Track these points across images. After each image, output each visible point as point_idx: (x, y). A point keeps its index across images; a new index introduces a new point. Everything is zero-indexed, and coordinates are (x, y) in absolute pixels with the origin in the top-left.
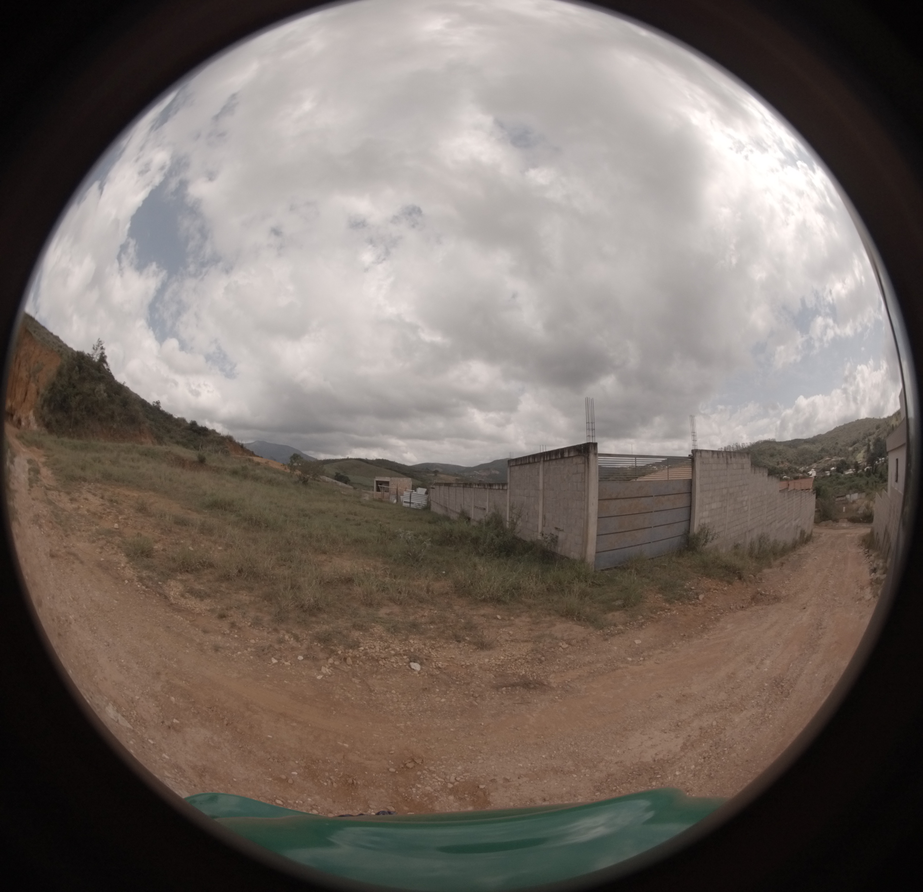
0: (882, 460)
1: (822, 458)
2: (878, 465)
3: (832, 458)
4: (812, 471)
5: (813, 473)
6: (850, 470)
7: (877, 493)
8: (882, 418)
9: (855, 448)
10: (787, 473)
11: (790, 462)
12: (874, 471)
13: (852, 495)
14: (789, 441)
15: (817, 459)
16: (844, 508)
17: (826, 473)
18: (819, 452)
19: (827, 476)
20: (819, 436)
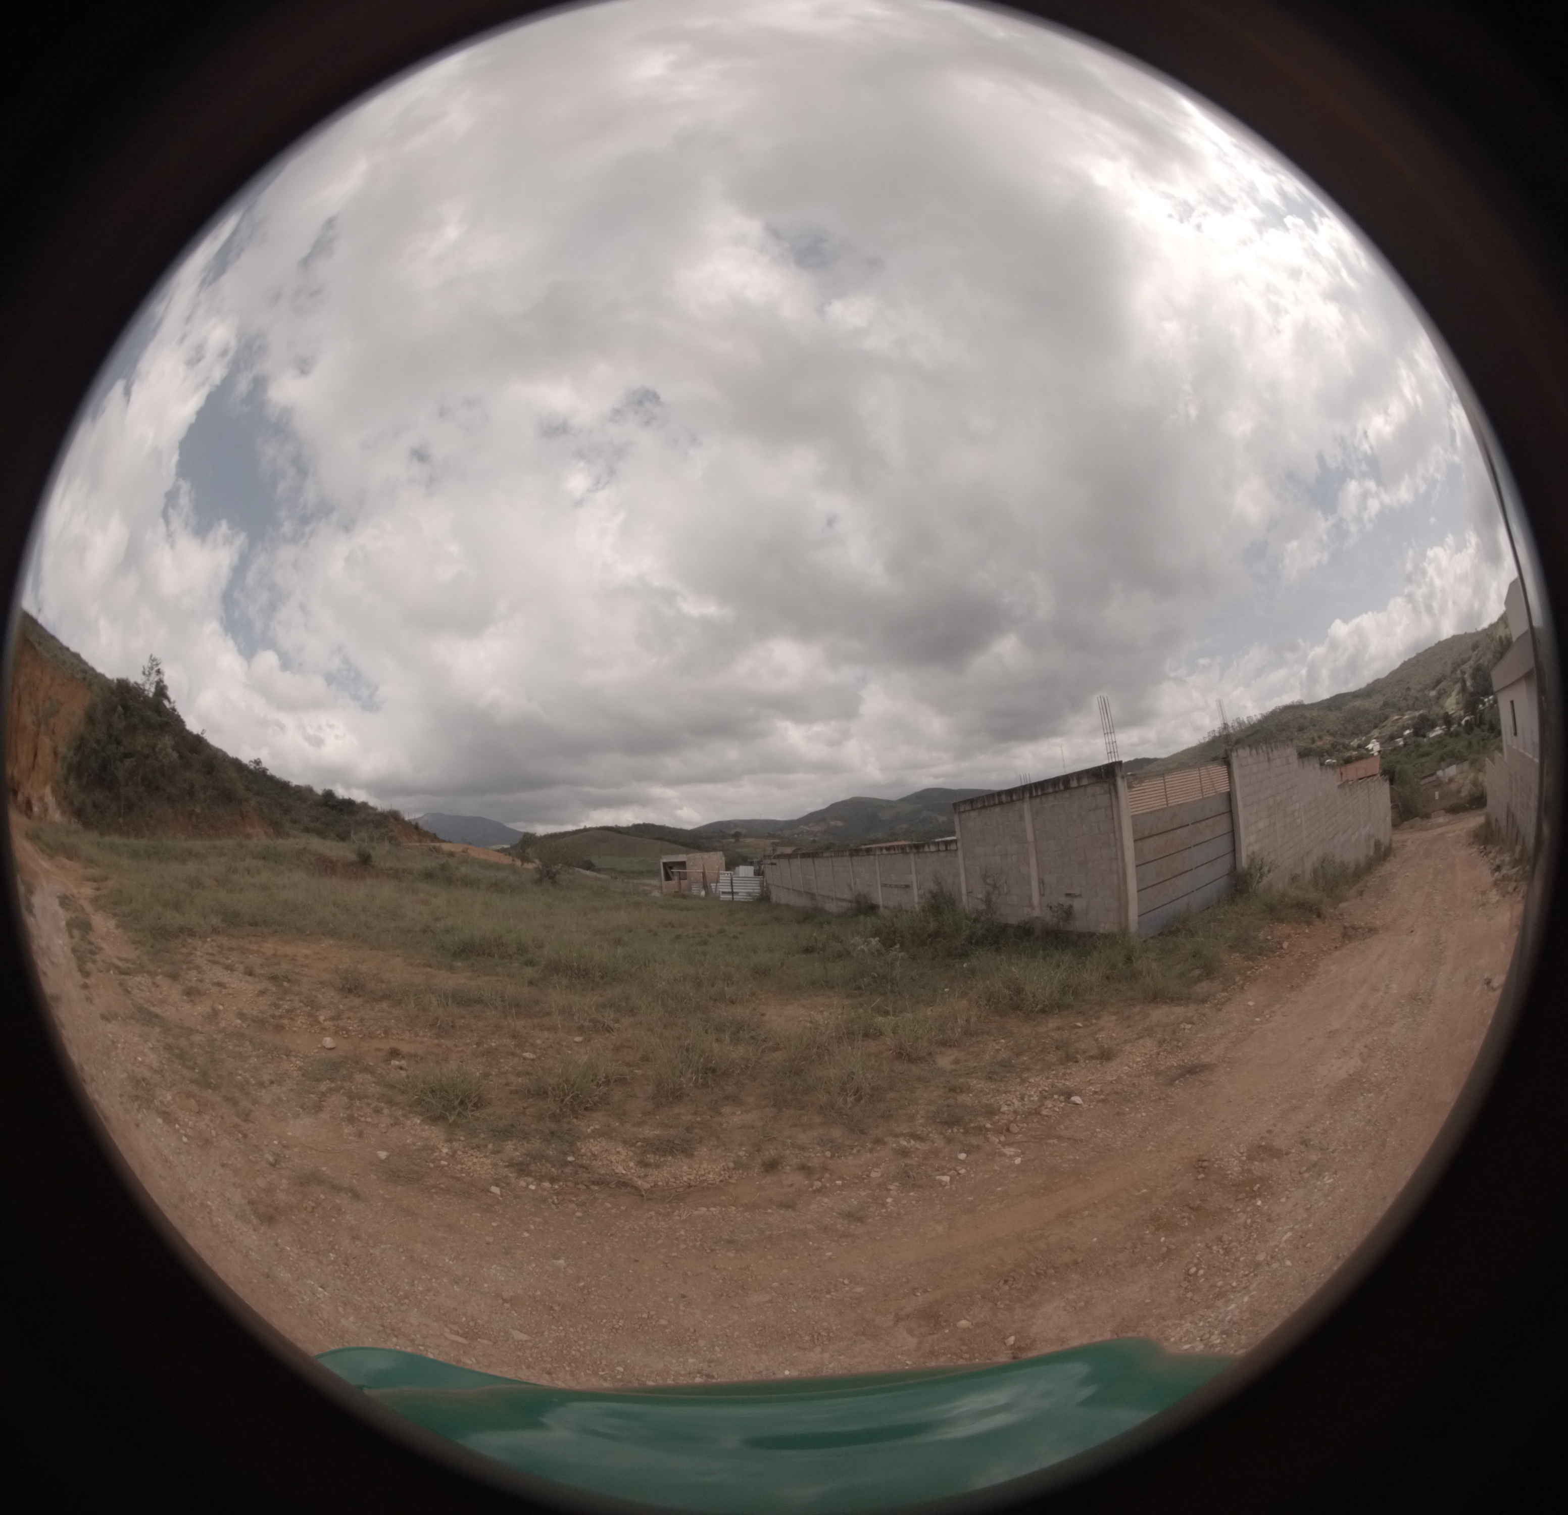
0: (1489, 701)
1: (1386, 718)
2: (1484, 710)
3: (1403, 715)
4: (1373, 743)
5: (1374, 746)
6: (1438, 728)
7: (1487, 759)
8: (1480, 629)
9: (1440, 690)
10: (1331, 755)
11: (1333, 735)
12: (1478, 722)
13: (1446, 770)
14: (1327, 700)
15: (1379, 721)
16: (1437, 794)
17: (1398, 742)
18: (1380, 710)
19: (1399, 747)
20: (1377, 681)
